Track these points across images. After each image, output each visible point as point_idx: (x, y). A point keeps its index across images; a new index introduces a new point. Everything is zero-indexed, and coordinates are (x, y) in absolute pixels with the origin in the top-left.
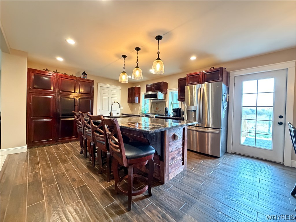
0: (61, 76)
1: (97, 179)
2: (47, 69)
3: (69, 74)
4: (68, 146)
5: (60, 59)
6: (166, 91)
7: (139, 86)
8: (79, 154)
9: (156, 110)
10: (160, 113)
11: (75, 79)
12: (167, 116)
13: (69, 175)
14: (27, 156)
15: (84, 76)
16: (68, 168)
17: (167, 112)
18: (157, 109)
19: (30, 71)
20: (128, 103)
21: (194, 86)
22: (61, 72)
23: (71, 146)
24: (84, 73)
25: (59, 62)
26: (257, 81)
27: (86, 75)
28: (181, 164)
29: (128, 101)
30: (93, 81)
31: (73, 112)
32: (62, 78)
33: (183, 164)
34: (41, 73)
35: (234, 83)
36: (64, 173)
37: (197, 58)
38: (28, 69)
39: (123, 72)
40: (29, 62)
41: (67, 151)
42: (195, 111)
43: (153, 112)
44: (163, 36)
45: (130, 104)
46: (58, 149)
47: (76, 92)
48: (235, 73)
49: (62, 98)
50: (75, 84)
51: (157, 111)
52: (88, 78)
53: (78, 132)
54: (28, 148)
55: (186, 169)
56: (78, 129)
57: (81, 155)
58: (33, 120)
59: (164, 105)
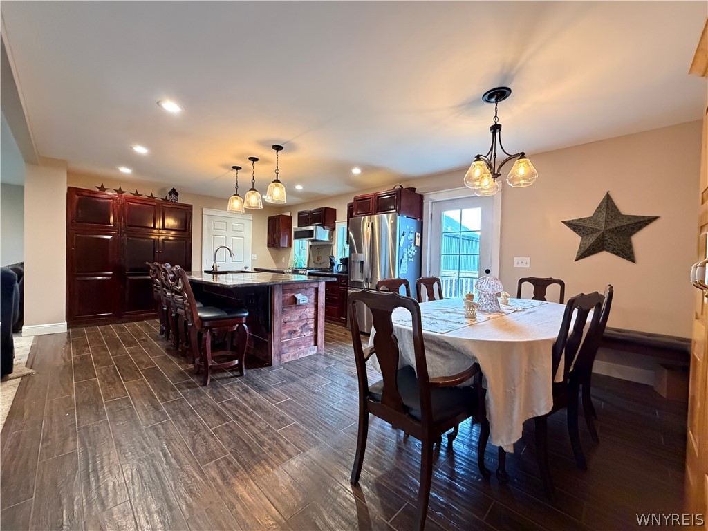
0: (128, 199)
1: (175, 361)
2: (102, 186)
3: (145, 193)
4: (141, 325)
5: (125, 170)
6: (332, 225)
7: (289, 214)
8: (158, 335)
9: (316, 261)
10: (322, 266)
11: (155, 204)
12: (332, 271)
13: (135, 357)
14: (68, 337)
15: (173, 198)
16: (134, 351)
17: (333, 264)
18: (318, 259)
19: (71, 192)
20: (268, 246)
21: (363, 218)
22: (129, 192)
23: (147, 325)
24: (174, 192)
25: (124, 174)
26: (460, 211)
27: (177, 194)
28: (313, 343)
29: (268, 243)
30: (190, 207)
31: (147, 263)
32: (130, 203)
33: (316, 344)
34: (92, 195)
35: (431, 215)
36: (127, 356)
37: (362, 171)
38: (69, 188)
39: (235, 195)
40: (71, 174)
41: (138, 332)
42: (362, 262)
43: (312, 265)
44: (283, 146)
45: (272, 249)
46: (122, 329)
47: (157, 226)
48: (431, 197)
49: (130, 238)
50: (155, 212)
51: (319, 263)
52: (182, 200)
53: (155, 297)
54: (68, 328)
55: (323, 352)
56: (155, 293)
57: (160, 336)
58: (78, 279)
59: (330, 250)
